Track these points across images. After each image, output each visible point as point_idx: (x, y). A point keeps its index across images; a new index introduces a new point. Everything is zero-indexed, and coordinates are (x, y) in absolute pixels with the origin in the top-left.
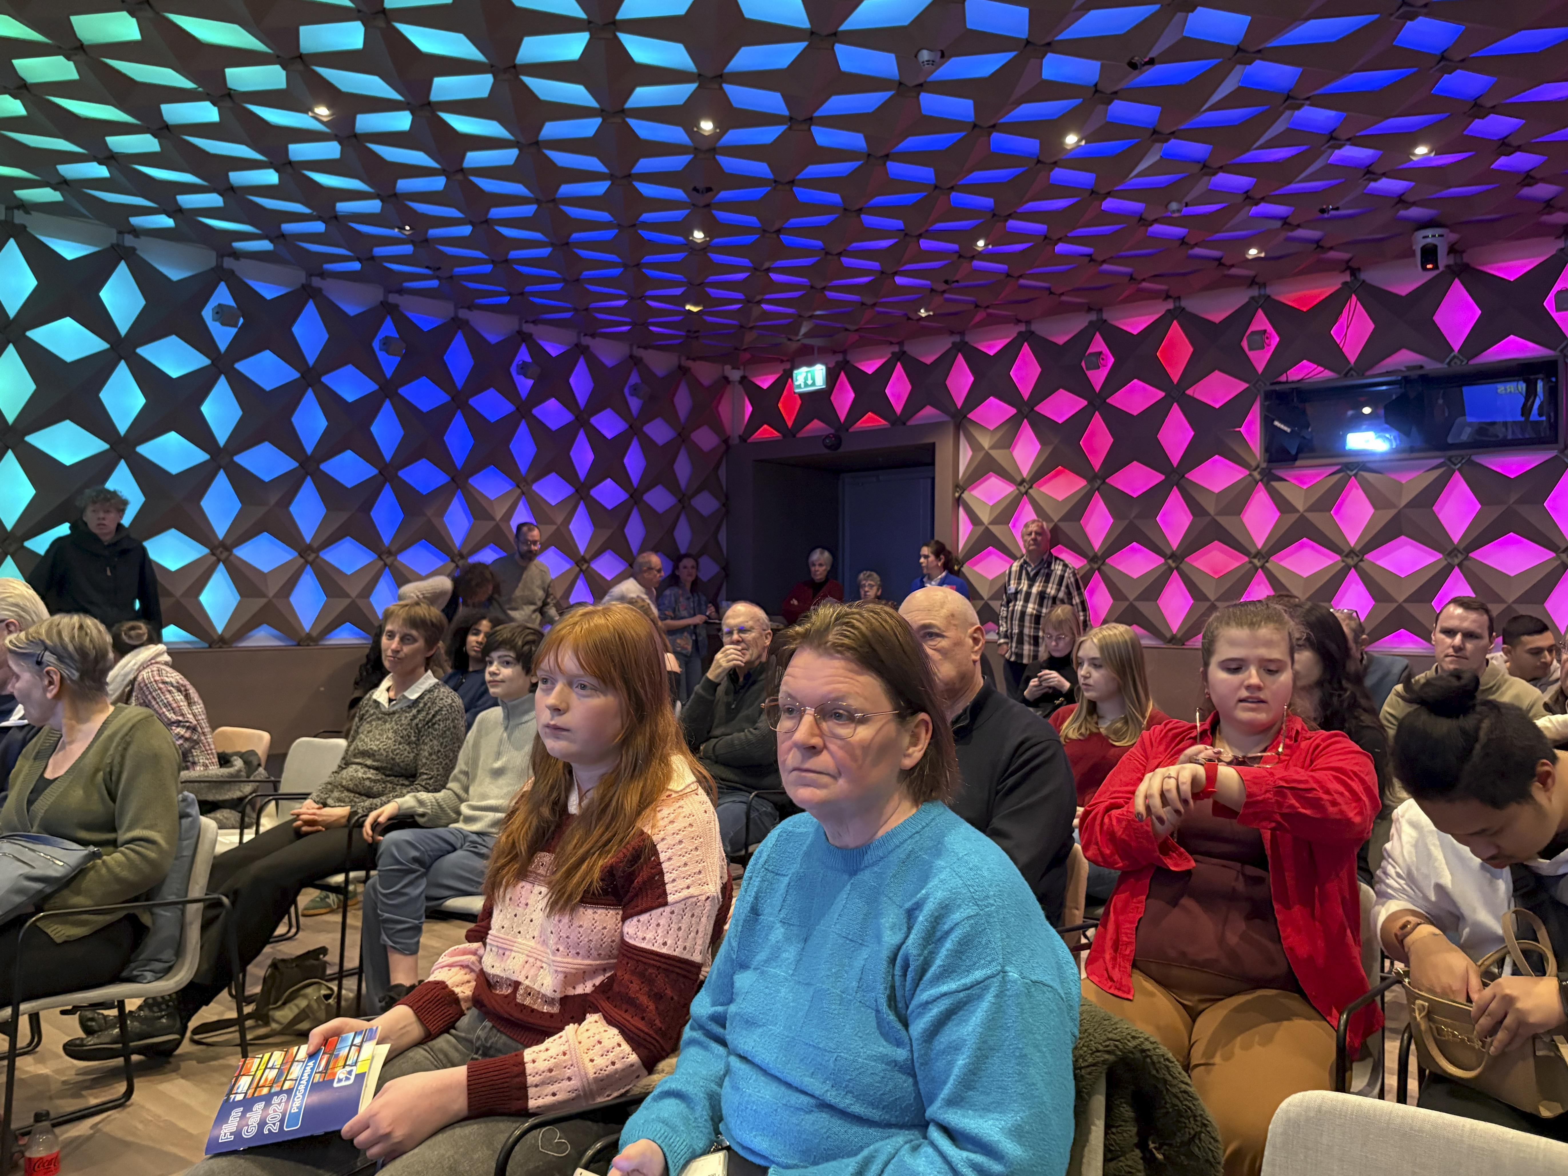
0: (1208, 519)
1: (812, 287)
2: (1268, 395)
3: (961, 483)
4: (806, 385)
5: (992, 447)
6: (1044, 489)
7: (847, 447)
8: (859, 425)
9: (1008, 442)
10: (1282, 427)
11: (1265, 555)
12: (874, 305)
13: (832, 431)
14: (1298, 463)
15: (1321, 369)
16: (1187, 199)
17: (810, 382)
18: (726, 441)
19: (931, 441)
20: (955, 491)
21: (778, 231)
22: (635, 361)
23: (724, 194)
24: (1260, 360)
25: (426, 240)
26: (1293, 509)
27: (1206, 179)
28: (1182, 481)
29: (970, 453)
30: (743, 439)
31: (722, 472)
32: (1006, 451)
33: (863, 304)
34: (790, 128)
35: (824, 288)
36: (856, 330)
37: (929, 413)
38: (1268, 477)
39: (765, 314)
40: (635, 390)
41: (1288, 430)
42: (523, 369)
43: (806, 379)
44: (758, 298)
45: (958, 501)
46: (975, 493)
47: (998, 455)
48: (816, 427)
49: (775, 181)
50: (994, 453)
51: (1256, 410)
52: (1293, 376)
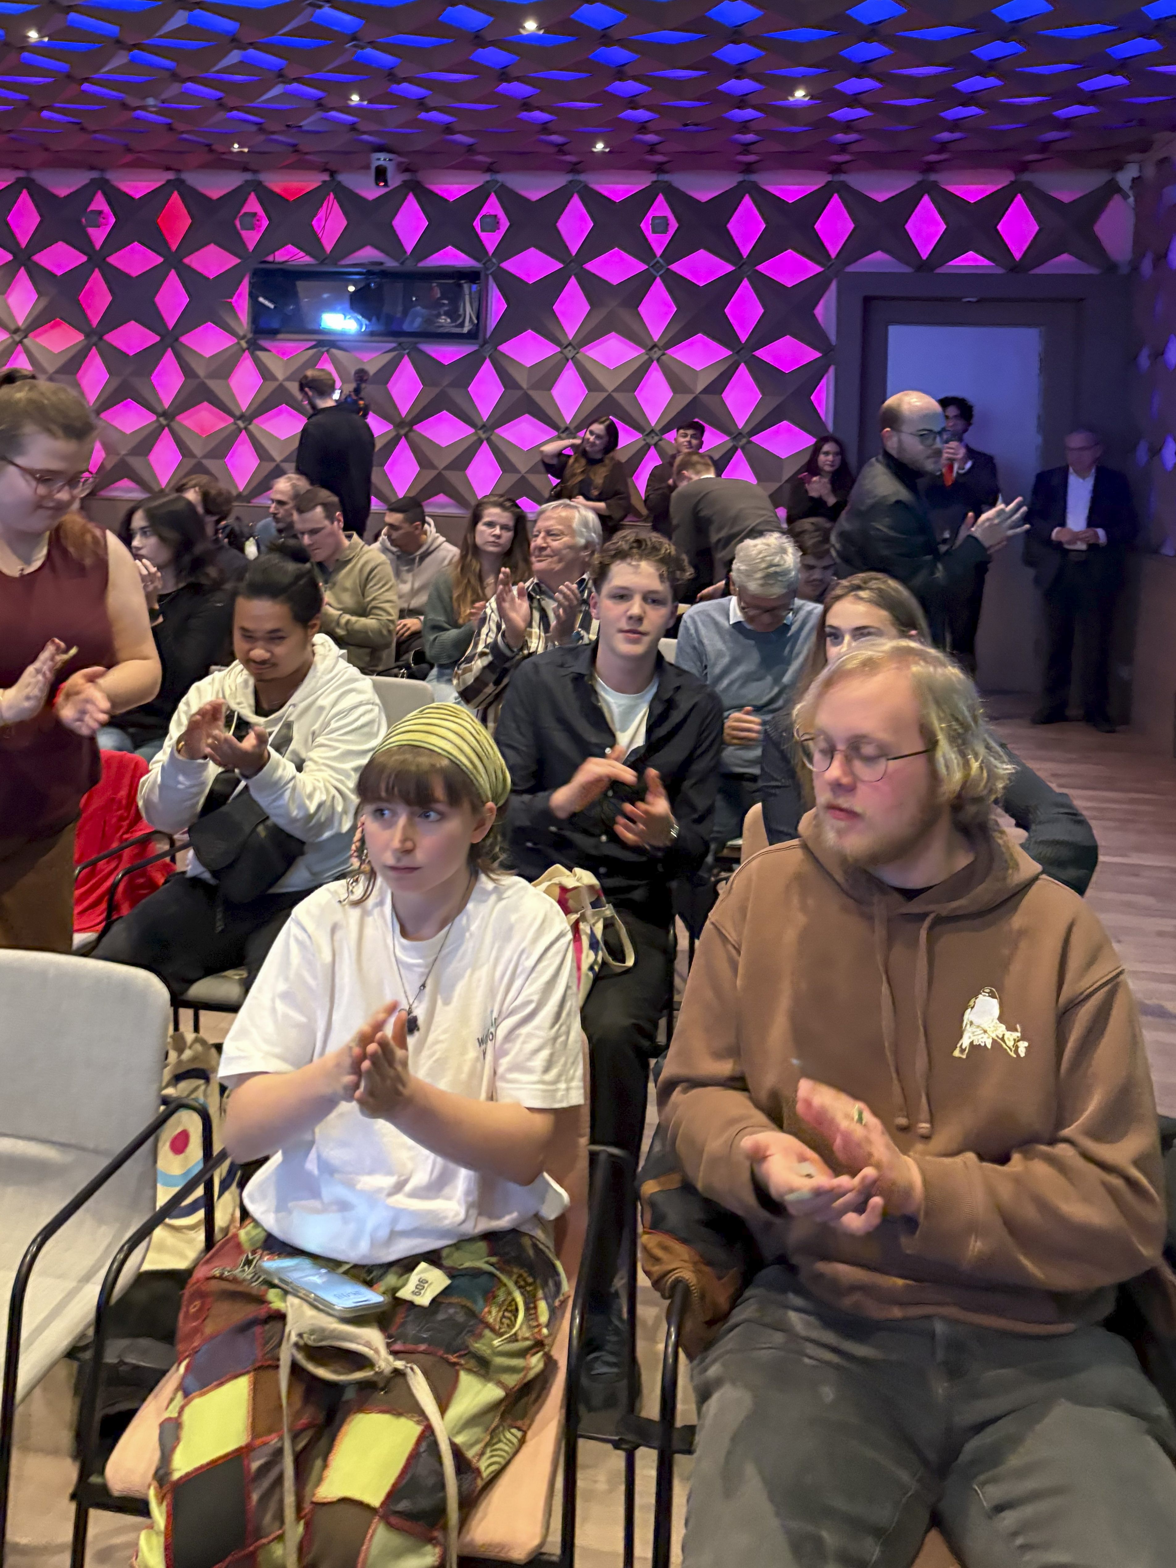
0: (197, 381)
2: (256, 273)
6: (39, 340)
9: (3, 288)
10: (267, 303)
11: (248, 418)
14: (280, 336)
15: (302, 254)
24: (252, 238)
26: (274, 378)
28: (176, 345)
38: (254, 346)
41: (272, 306)
51: (245, 286)
52: (279, 257)
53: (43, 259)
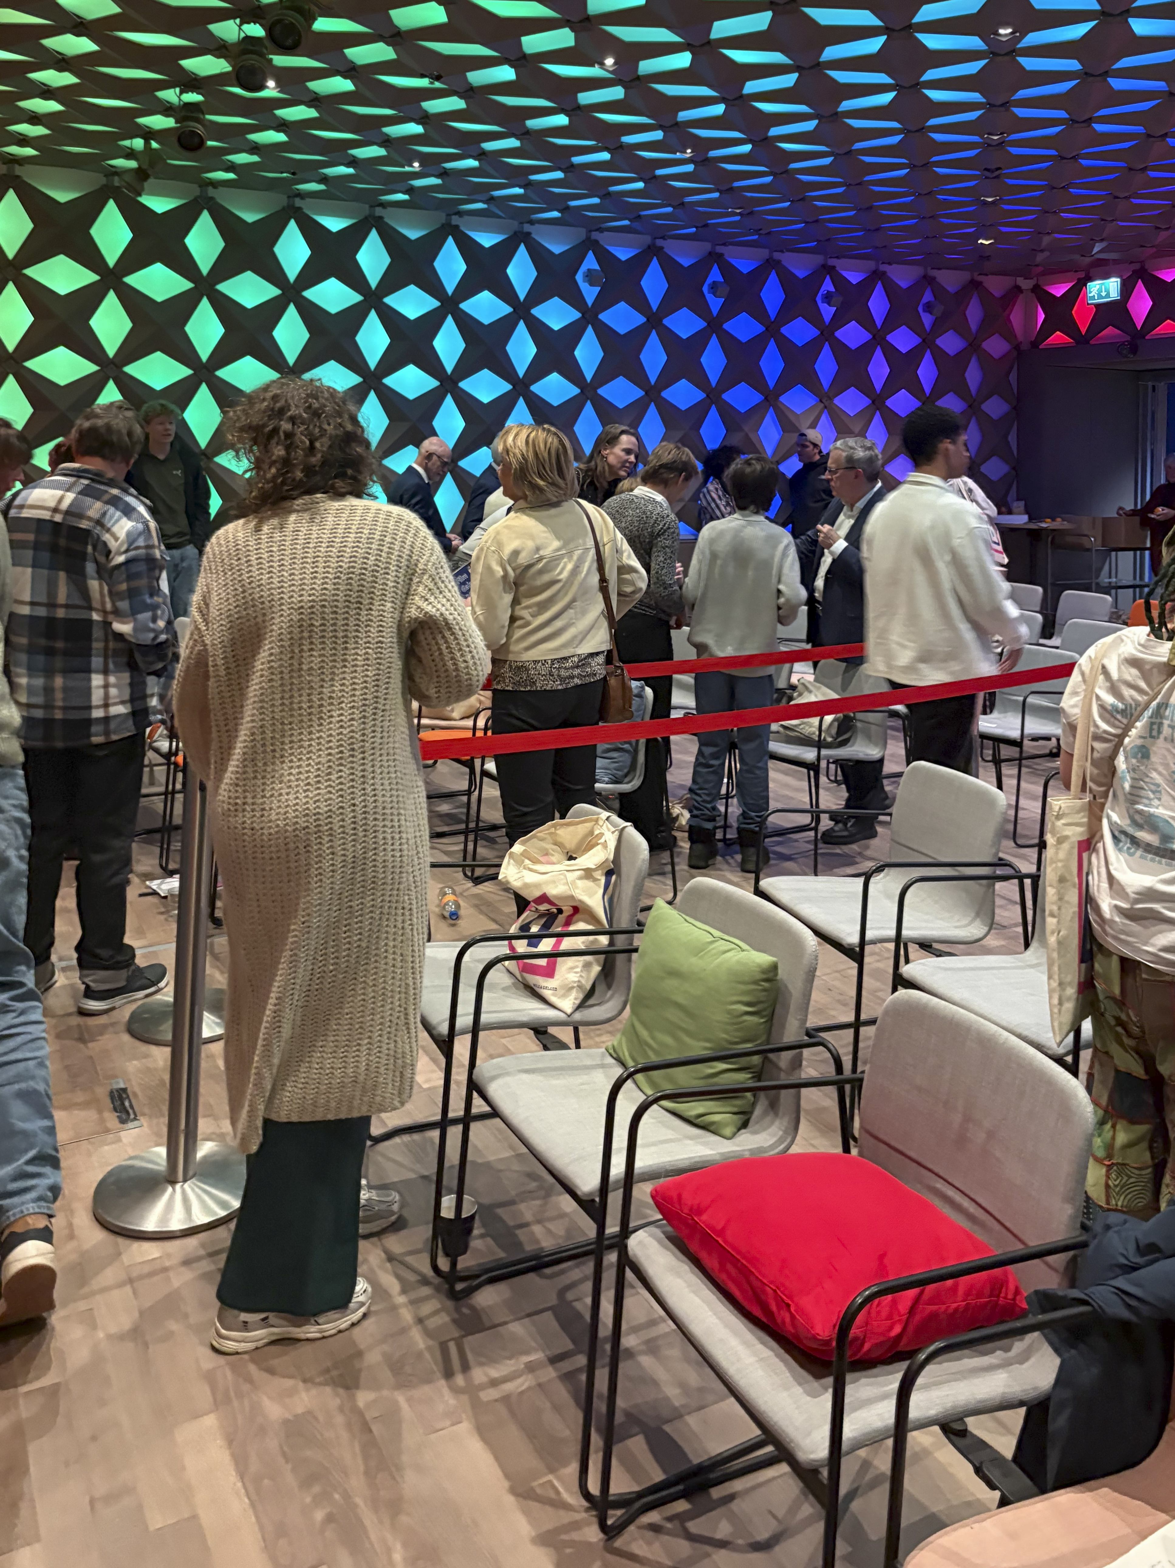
4: (1099, 297)
8: (1157, 333)
13: (1129, 338)
17: (1104, 294)
18: (1017, 347)
22: (929, 281)
30: (1035, 344)
31: (1013, 378)
40: (928, 307)
42: (827, 298)
43: (1100, 291)
48: (1111, 333)
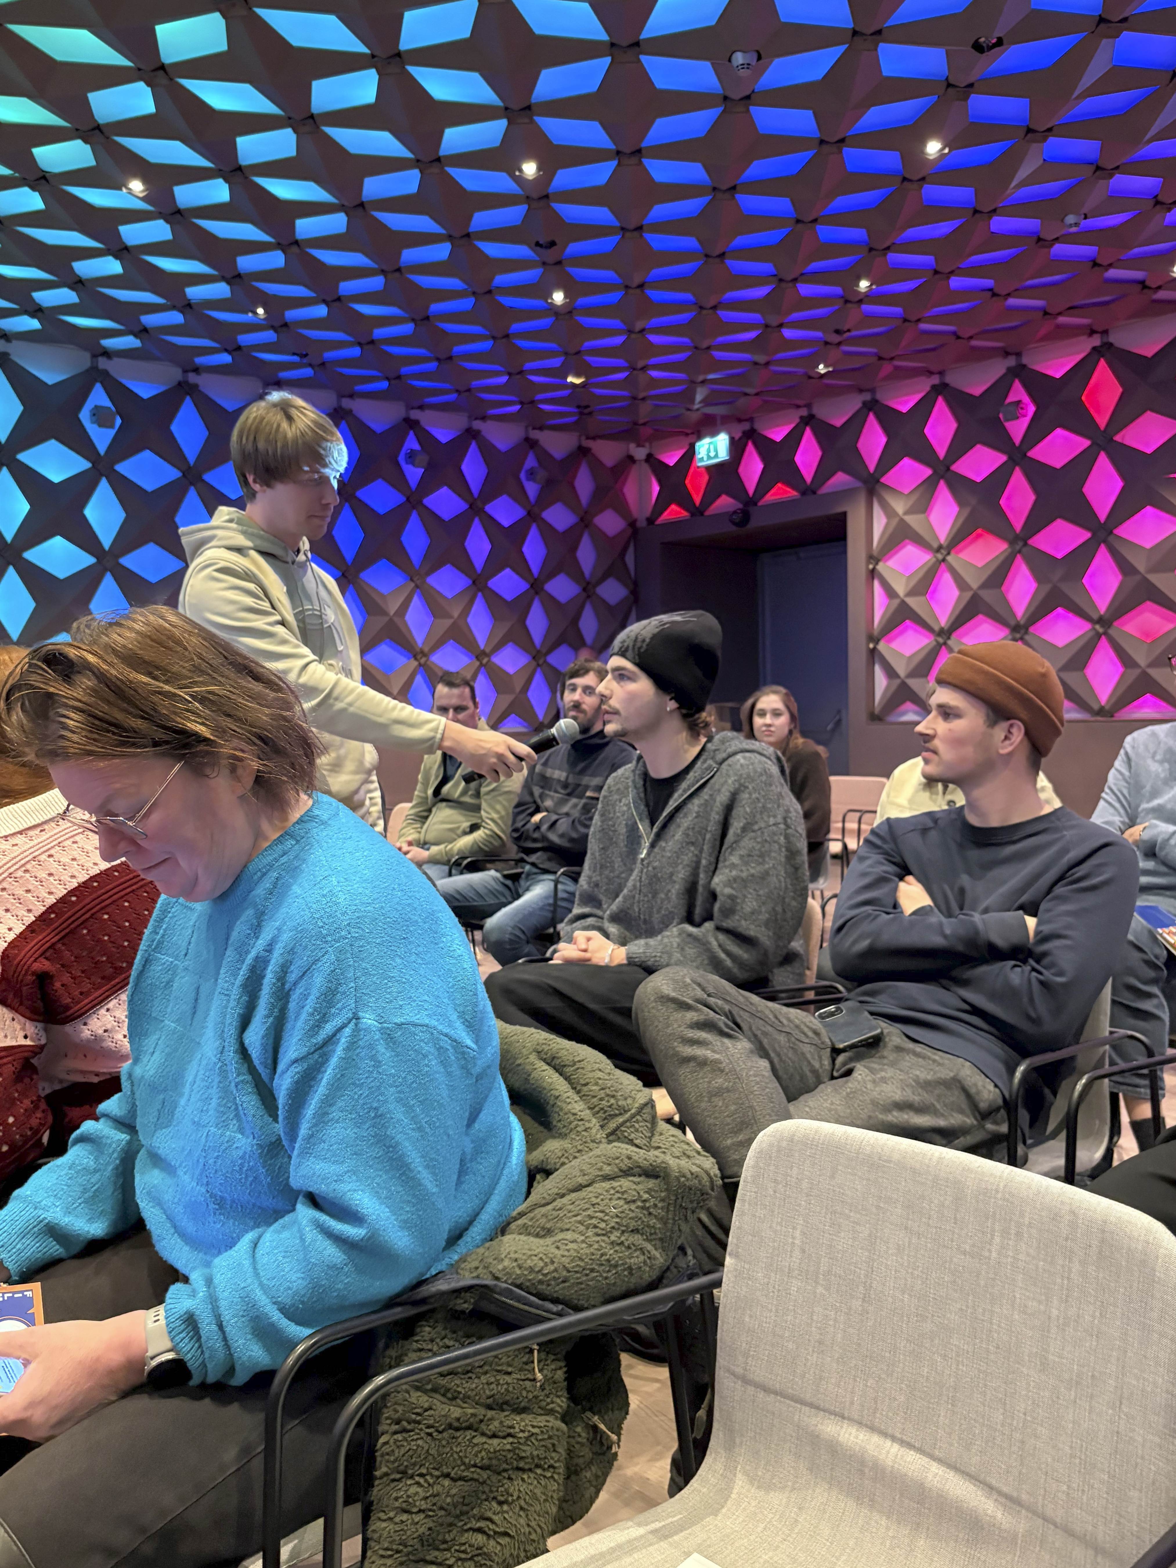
0: (1137, 578)
1: (696, 348)
3: (875, 553)
4: (709, 458)
5: (906, 513)
6: (963, 555)
7: (757, 522)
8: (769, 498)
9: (924, 507)
12: (767, 364)
13: (741, 506)
16: (1085, 210)
17: (712, 454)
18: (632, 524)
19: (840, 510)
20: (868, 563)
21: (641, 286)
22: (531, 444)
23: (573, 248)
25: (285, 325)
27: (1102, 183)
28: (1111, 539)
29: (884, 520)
30: (650, 521)
31: (630, 558)
32: (922, 516)
33: (756, 364)
34: (619, 164)
35: (708, 348)
36: (757, 394)
37: (840, 480)
39: (653, 382)
40: (531, 474)
42: (411, 457)
43: (709, 451)
44: (640, 364)
45: (873, 574)
46: (891, 563)
47: (914, 521)
48: (725, 503)
49: (623, 229)
50: (909, 519)
53: (962, 467)
